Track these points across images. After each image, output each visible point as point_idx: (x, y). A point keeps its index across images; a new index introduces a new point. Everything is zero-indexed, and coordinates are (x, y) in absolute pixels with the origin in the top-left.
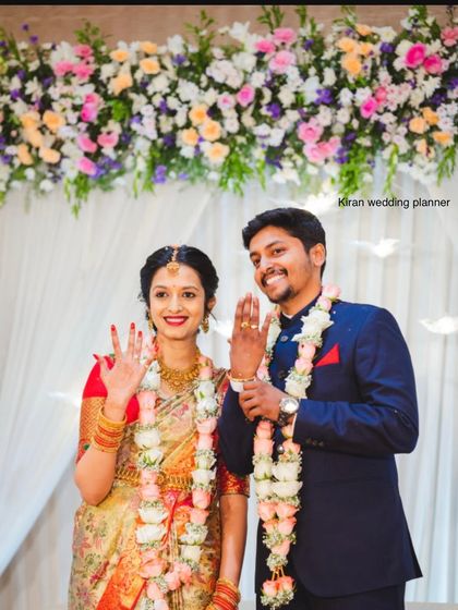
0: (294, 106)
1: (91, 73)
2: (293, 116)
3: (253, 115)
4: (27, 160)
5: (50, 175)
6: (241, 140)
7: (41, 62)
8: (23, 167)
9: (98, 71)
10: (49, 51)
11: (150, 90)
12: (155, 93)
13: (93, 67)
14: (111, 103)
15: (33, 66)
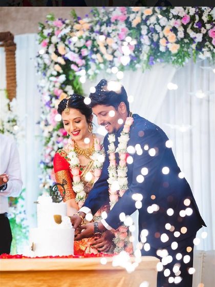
0: (209, 22)
1: (126, 18)
2: (208, 26)
3: (191, 29)
4: (101, 61)
5: (110, 66)
6: (186, 41)
7: (108, 17)
8: (100, 63)
9: (128, 18)
10: (112, 11)
11: (148, 23)
12: (150, 24)
13: (127, 16)
14: (131, 31)
15: (105, 19)
